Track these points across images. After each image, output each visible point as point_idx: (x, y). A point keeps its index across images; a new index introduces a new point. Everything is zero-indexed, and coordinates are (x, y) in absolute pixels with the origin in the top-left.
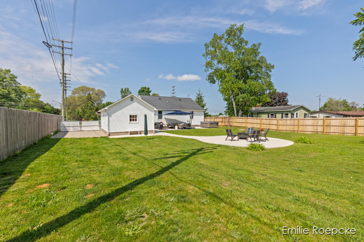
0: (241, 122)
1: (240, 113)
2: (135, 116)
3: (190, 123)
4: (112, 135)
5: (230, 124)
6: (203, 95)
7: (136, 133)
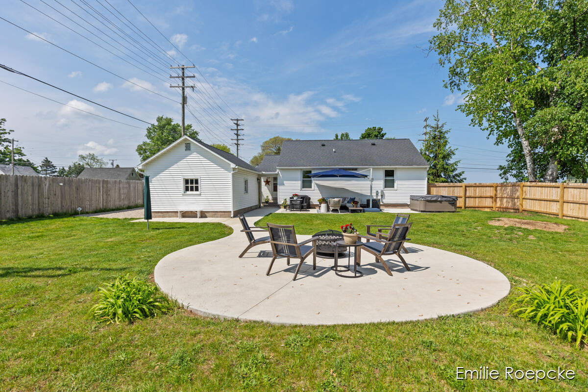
0: (546, 198)
1: (550, 172)
2: (195, 180)
3: (379, 197)
4: (156, 217)
5: (514, 204)
6: (444, 130)
7: (193, 214)
